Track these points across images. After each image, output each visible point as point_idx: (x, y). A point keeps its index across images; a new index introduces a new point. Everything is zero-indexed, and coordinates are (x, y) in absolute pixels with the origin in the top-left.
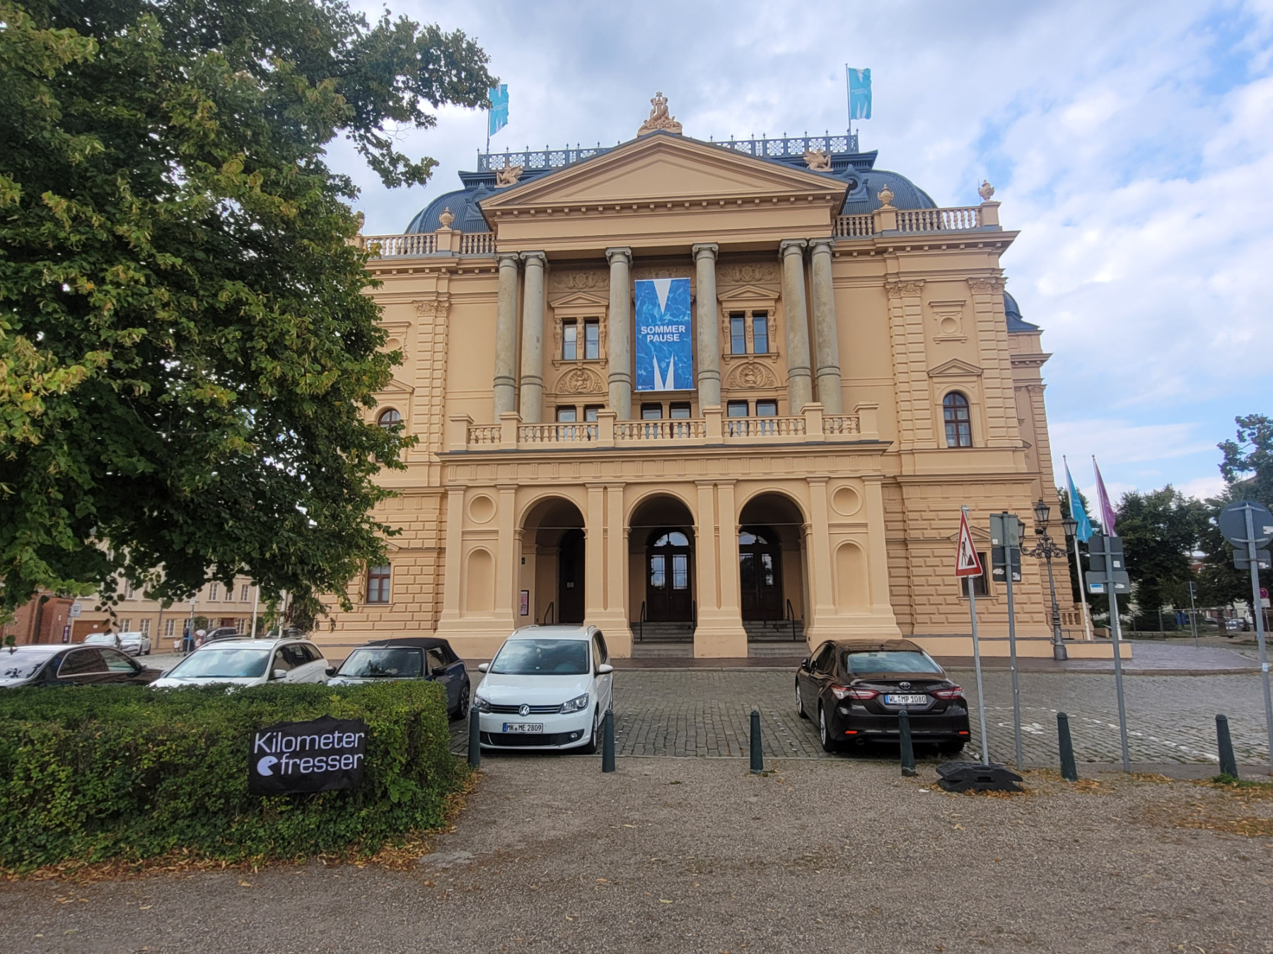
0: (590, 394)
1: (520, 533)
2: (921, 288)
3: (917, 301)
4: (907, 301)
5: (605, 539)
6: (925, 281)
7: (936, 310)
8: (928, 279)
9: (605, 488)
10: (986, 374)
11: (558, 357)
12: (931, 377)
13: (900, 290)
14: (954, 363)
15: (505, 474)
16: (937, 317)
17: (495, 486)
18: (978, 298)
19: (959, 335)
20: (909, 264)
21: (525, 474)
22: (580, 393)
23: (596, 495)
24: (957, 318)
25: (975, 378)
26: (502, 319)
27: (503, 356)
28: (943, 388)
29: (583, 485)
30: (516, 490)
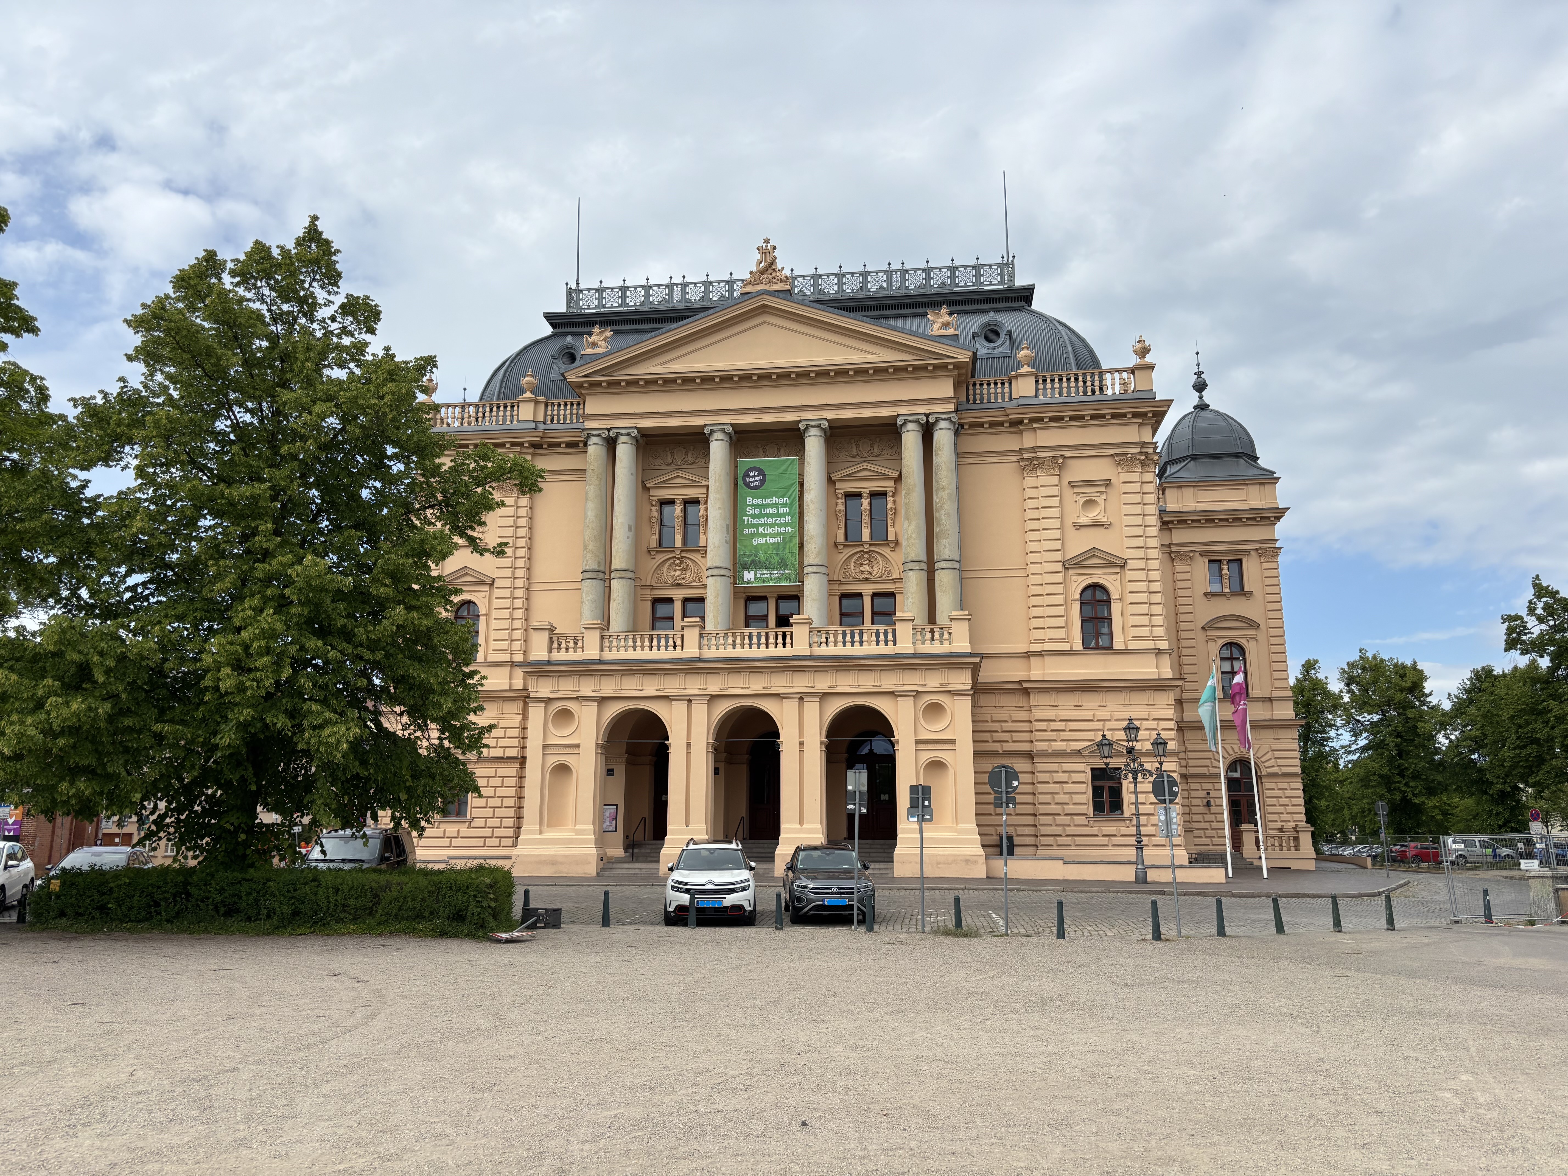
0: (690, 586)
1: (603, 746)
2: (1061, 466)
3: (1054, 480)
4: (1043, 480)
5: (688, 753)
6: (1065, 458)
7: (1076, 490)
8: (1068, 454)
9: (690, 701)
10: (1131, 564)
11: (654, 543)
12: (1068, 568)
13: (1036, 467)
14: (1093, 552)
15: (587, 687)
16: (1078, 498)
17: (577, 698)
18: (1125, 477)
19: (1102, 519)
20: (1047, 437)
21: (608, 687)
22: (679, 584)
23: (680, 708)
24: (1100, 500)
25: (1118, 570)
26: (590, 505)
27: (591, 547)
28: (1079, 582)
29: (667, 697)
30: (599, 702)
